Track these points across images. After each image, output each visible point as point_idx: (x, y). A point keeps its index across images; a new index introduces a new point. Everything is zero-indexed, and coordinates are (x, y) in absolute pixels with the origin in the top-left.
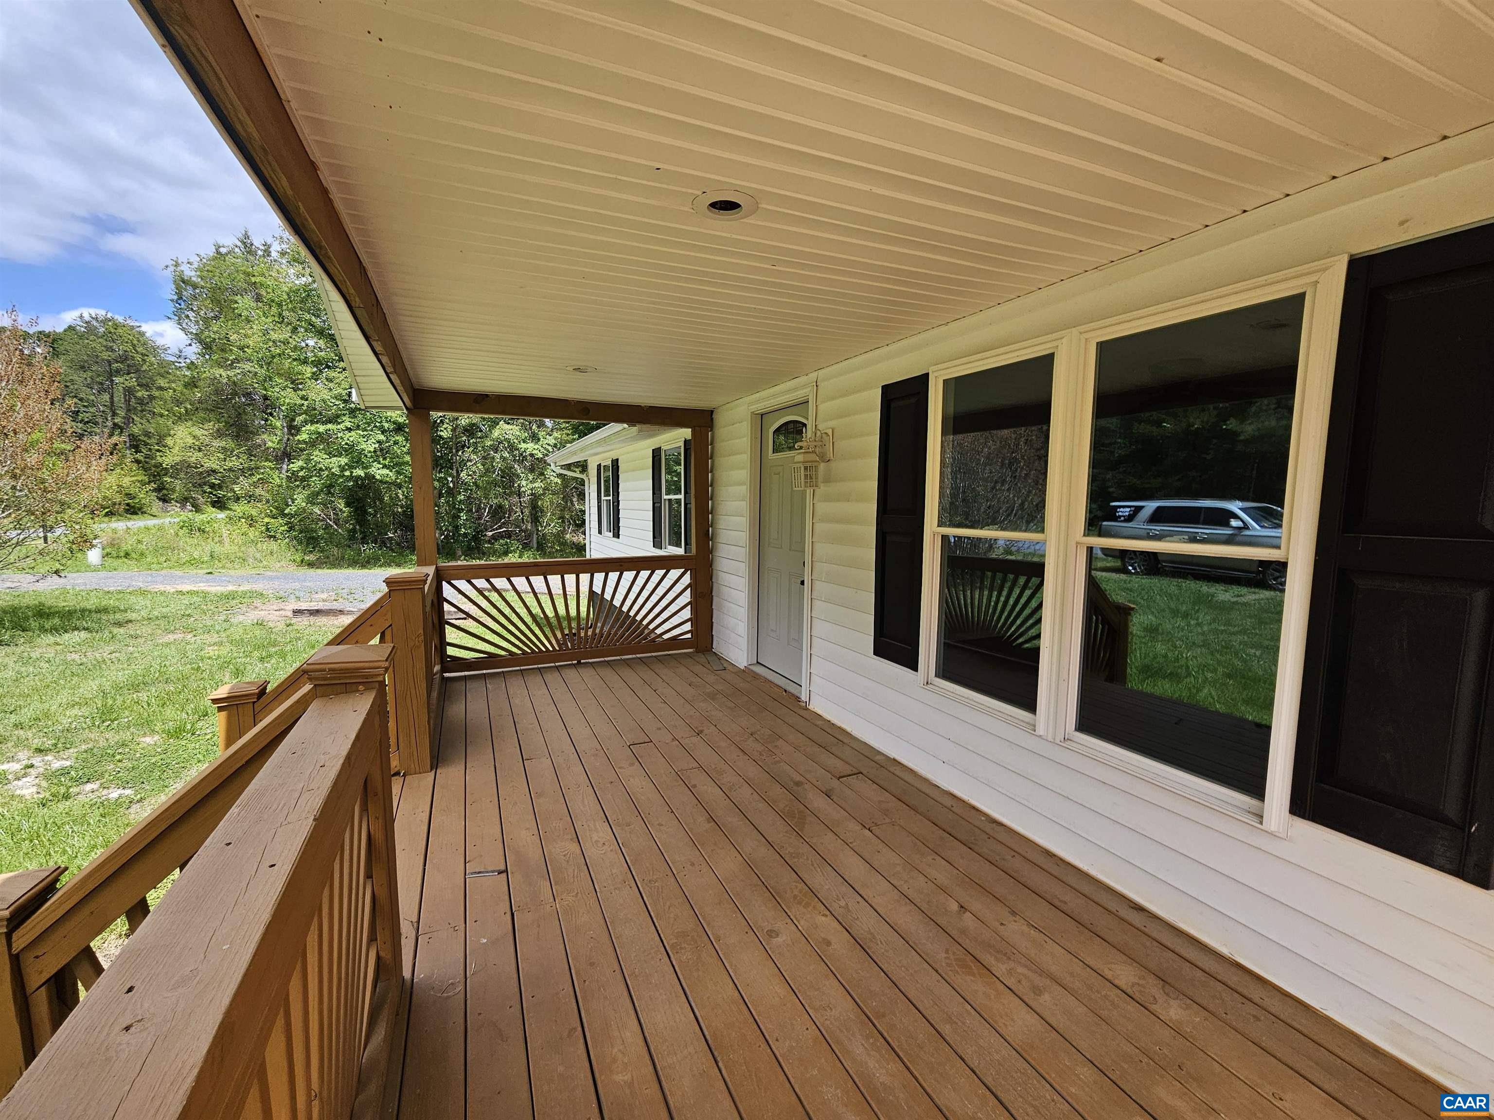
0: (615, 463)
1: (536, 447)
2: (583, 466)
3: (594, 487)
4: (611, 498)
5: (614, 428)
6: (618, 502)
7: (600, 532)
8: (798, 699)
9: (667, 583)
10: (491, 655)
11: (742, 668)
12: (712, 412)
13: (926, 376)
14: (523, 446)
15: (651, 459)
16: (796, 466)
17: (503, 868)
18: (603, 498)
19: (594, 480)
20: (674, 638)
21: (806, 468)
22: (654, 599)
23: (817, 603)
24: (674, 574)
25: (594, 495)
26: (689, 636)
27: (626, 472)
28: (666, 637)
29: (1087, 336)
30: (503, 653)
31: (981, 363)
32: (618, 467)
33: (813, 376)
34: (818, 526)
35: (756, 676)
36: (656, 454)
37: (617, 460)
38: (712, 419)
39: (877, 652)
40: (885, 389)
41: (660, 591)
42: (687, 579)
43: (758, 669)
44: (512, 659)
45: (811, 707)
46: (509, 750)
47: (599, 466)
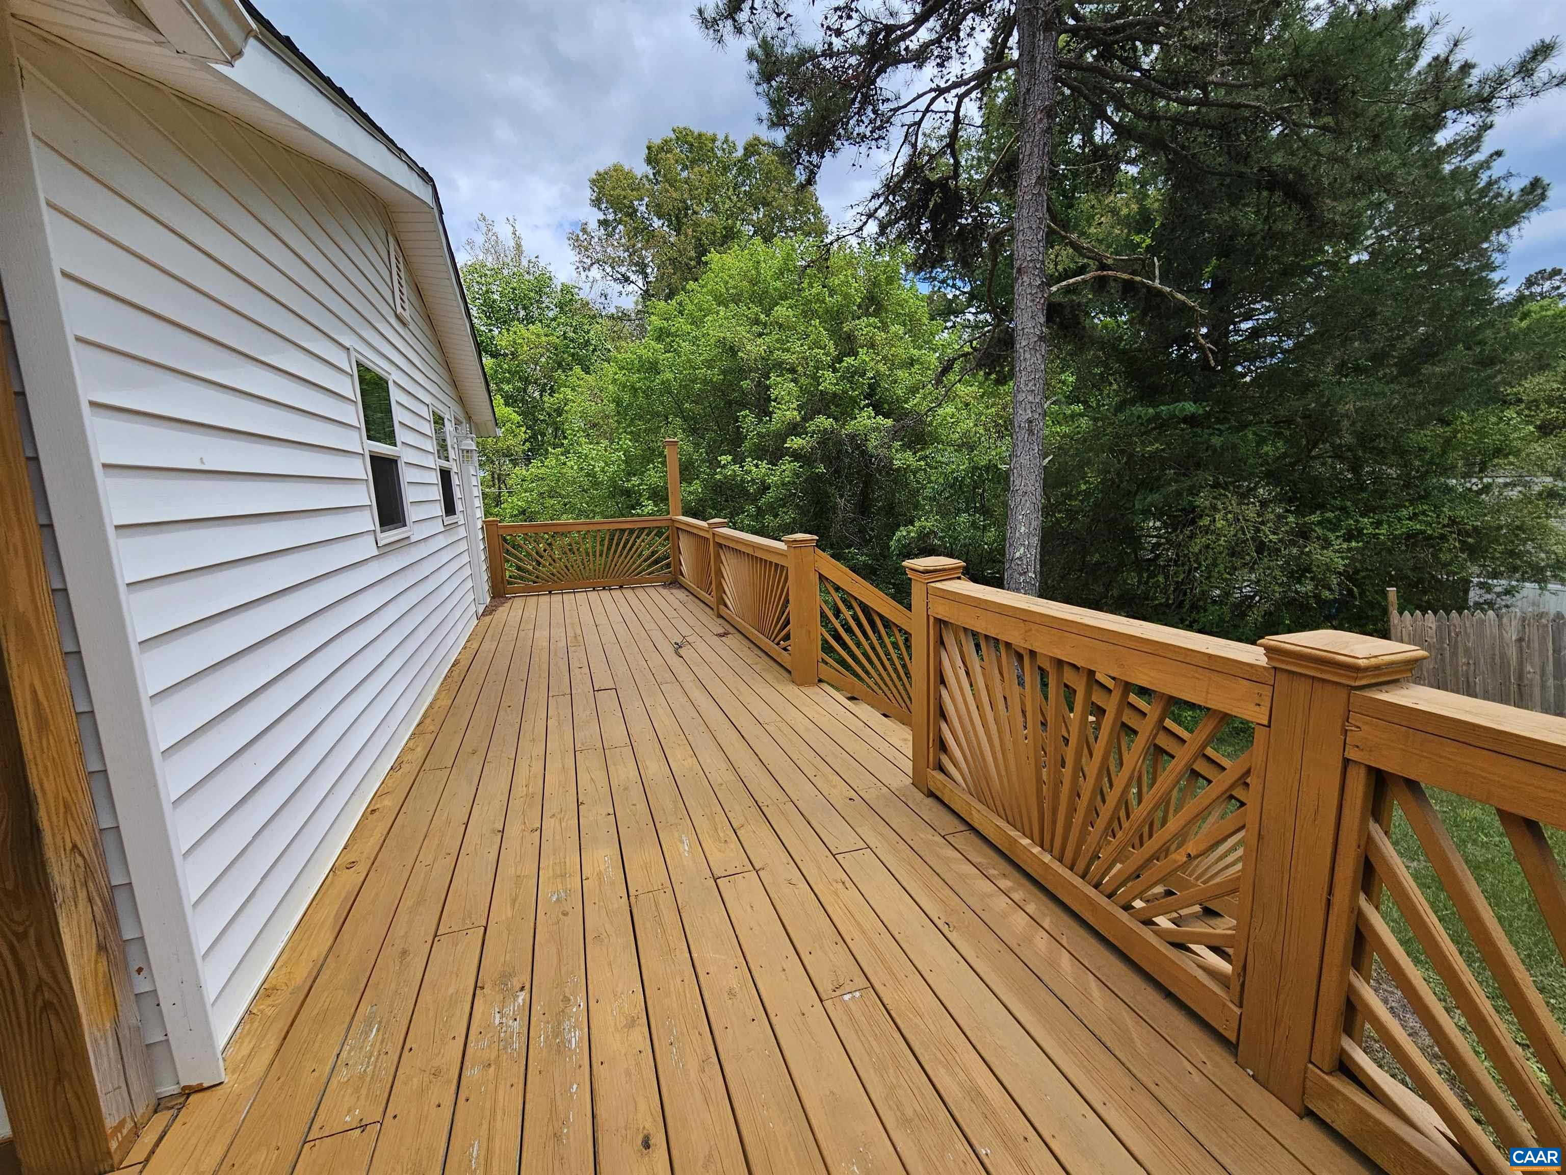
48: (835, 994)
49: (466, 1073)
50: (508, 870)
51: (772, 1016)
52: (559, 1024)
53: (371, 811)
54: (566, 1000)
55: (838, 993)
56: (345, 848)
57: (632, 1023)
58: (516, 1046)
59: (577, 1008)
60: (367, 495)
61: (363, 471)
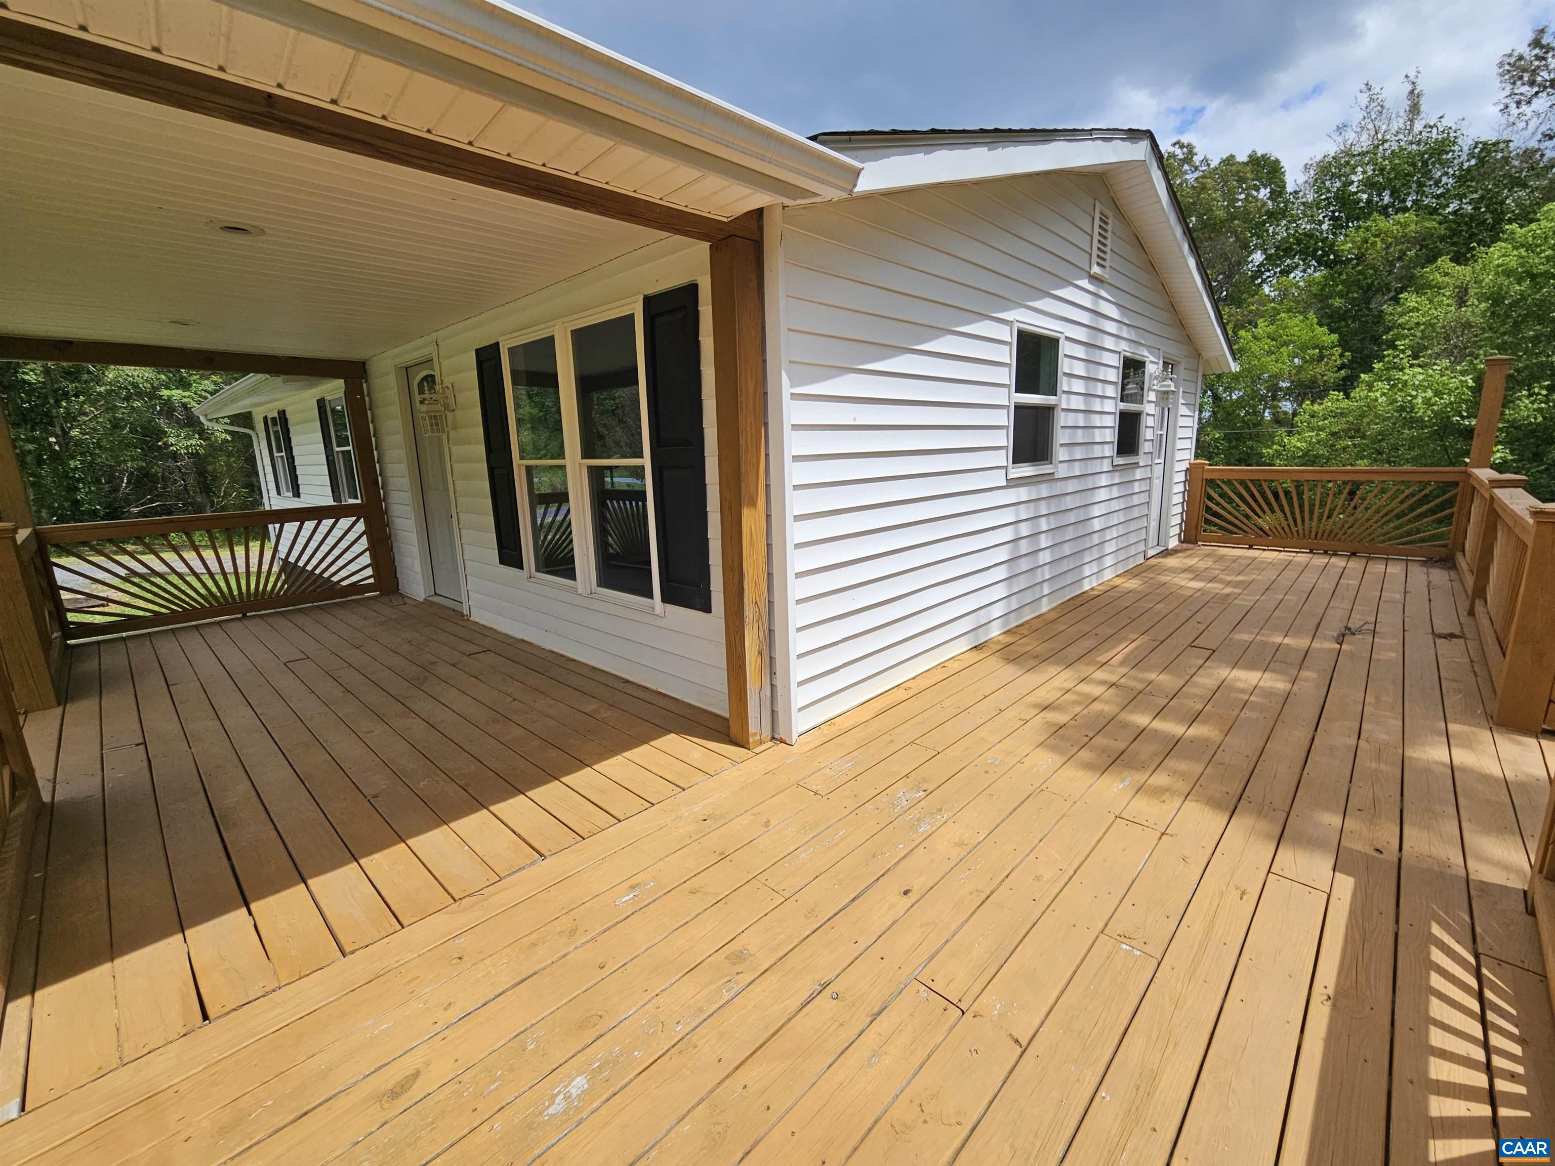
0: (282, 414)
1: (187, 394)
2: (245, 419)
3: (264, 443)
4: (284, 454)
5: (252, 379)
6: (293, 458)
7: (279, 493)
8: (462, 614)
9: (337, 533)
10: (131, 617)
11: (422, 600)
12: (364, 363)
13: (497, 344)
14: (165, 393)
15: (317, 411)
16: (422, 415)
17: (141, 740)
18: (276, 454)
19: (263, 434)
20: (354, 584)
21: (430, 417)
22: (325, 548)
23: (464, 531)
24: (345, 523)
25: (266, 452)
26: (372, 581)
27: (296, 424)
28: (344, 583)
29: (565, 325)
30: (148, 614)
31: (526, 336)
32: (286, 420)
33: (434, 335)
34: (455, 466)
35: (433, 604)
36: (321, 404)
37: (284, 411)
38: (365, 371)
39: (502, 562)
40: (477, 351)
41: (331, 541)
42: (361, 527)
43: (436, 599)
44: (157, 619)
45: (471, 619)
46: (152, 684)
47: (265, 418)
48: (1118, 938)
49: (867, 805)
50: (982, 733)
51: (1052, 907)
52: (925, 817)
53: (942, 665)
54: (940, 810)
55: (1122, 939)
56: (913, 678)
57: (961, 844)
58: (896, 811)
59: (940, 818)
60: (1005, 439)
61: (1005, 419)
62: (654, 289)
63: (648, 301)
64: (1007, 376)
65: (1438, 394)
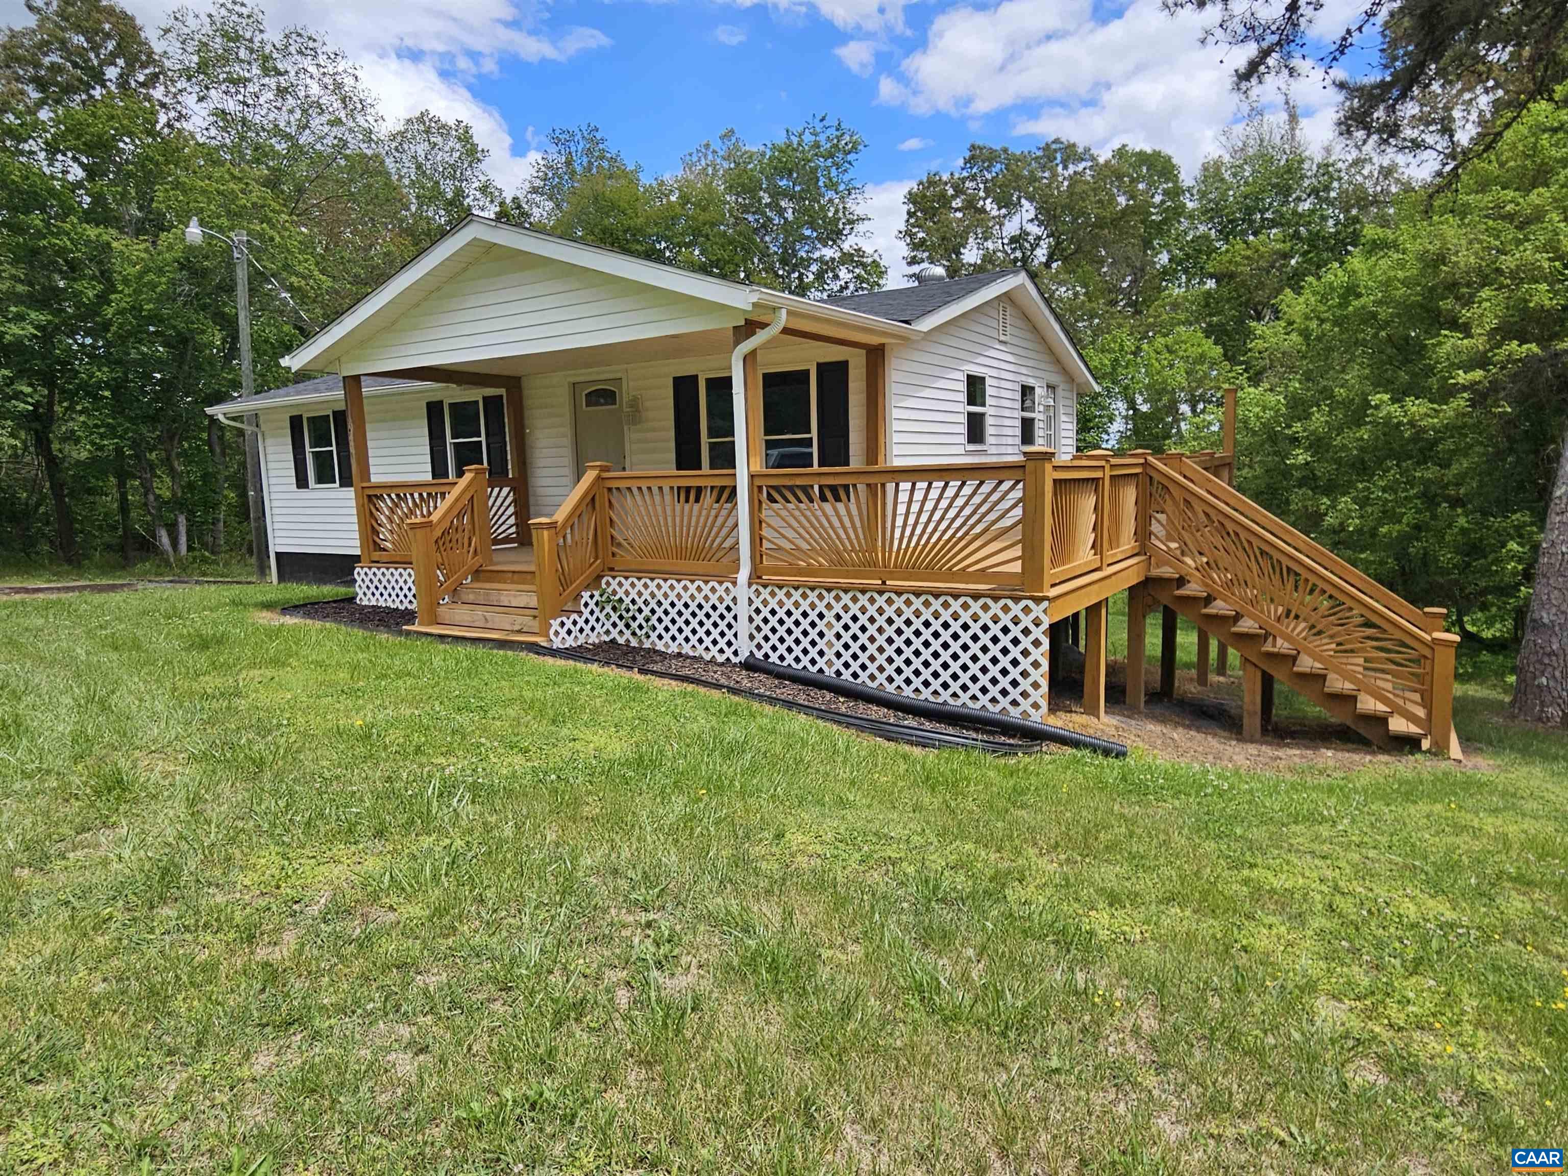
0: (340, 414)
3: (282, 440)
4: (333, 448)
7: (303, 486)
12: (520, 378)
13: (696, 376)
15: (425, 411)
18: (309, 450)
19: (282, 432)
25: (282, 448)
26: (515, 535)
32: (346, 418)
33: (624, 366)
36: (434, 406)
37: (343, 411)
38: (520, 383)
40: (675, 378)
47: (296, 418)
60: (963, 429)
61: (963, 419)
62: (822, 360)
63: (819, 365)
64: (963, 397)
65: (1264, 409)
